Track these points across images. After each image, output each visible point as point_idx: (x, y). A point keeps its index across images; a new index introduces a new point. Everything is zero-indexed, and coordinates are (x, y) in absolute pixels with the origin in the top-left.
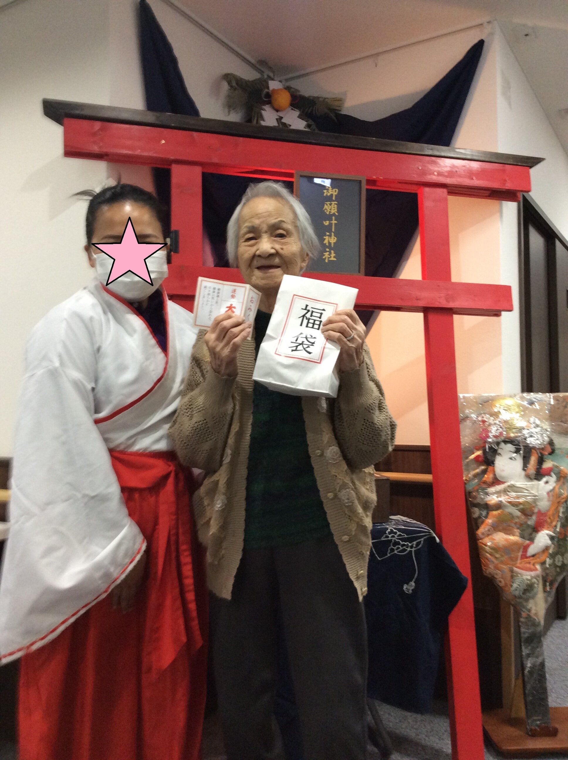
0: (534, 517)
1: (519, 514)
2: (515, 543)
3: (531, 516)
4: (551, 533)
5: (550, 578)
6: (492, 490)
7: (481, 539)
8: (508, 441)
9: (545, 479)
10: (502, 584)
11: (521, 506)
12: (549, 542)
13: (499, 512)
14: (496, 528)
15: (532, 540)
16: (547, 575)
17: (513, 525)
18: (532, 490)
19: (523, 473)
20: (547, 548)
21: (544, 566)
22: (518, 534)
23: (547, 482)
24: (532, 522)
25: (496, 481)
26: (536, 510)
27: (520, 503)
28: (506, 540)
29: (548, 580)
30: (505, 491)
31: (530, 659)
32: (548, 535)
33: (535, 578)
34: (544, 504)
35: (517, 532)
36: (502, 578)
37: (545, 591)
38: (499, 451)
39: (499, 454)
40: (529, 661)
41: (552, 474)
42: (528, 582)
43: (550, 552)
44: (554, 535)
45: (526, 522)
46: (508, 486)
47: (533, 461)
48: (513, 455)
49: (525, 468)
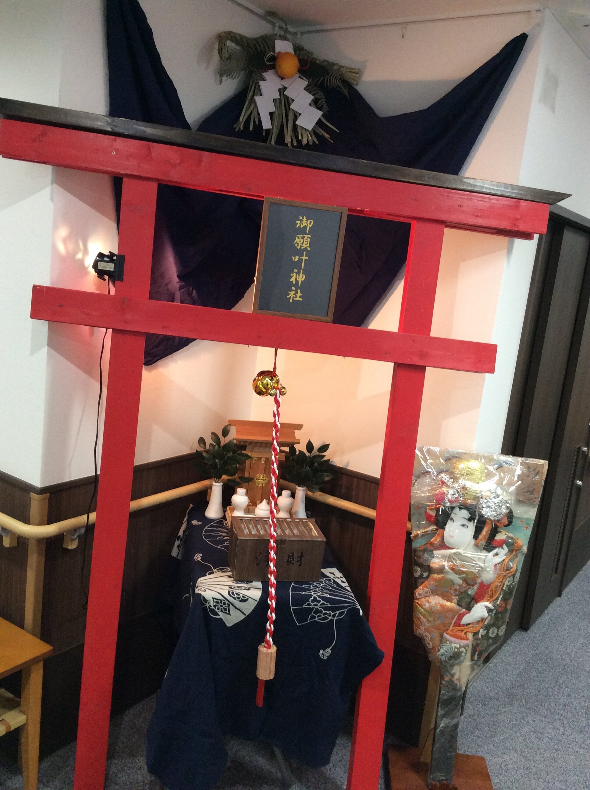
0: (476, 588)
1: (460, 582)
2: (450, 610)
3: (473, 585)
4: (490, 606)
5: (479, 648)
6: (436, 553)
7: (418, 599)
8: (463, 506)
9: (495, 551)
10: (430, 646)
11: (464, 575)
12: (486, 614)
13: (441, 576)
14: (434, 592)
15: (469, 609)
16: (478, 645)
17: (452, 591)
18: (478, 561)
19: (473, 541)
20: (483, 620)
21: (476, 636)
22: (455, 601)
23: (497, 554)
24: (472, 592)
25: (443, 546)
26: (479, 581)
27: (463, 572)
28: (442, 606)
29: (478, 650)
30: (449, 558)
31: (444, 719)
32: (486, 607)
33: (465, 648)
34: (489, 576)
35: (455, 599)
36: (431, 641)
37: (472, 659)
38: (452, 516)
39: (452, 519)
40: (443, 722)
41: (504, 546)
42: (456, 650)
43: (486, 623)
44: (493, 608)
45: (466, 591)
46: (454, 553)
47: (486, 531)
48: (466, 522)
49: (476, 537)
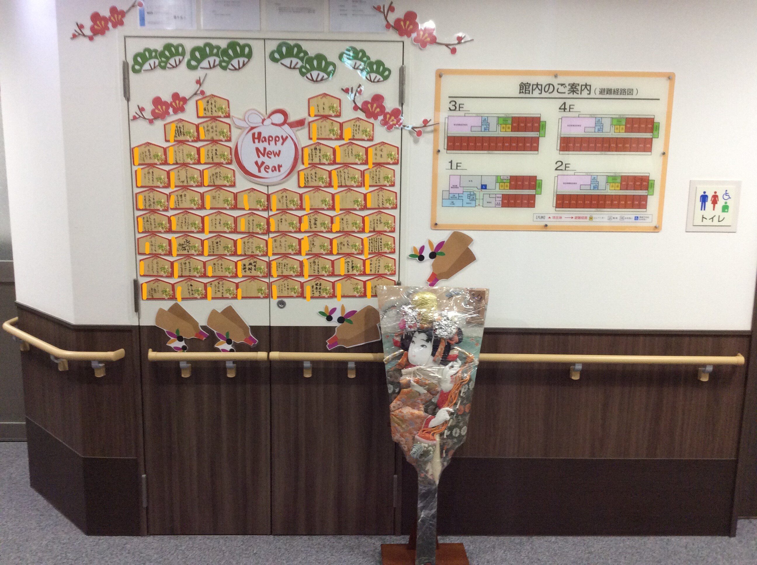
0: (438, 396)
1: (426, 392)
2: (419, 417)
3: (435, 394)
4: (451, 410)
5: (446, 447)
6: (404, 371)
7: (393, 411)
8: (421, 330)
9: (450, 364)
10: (406, 449)
11: (428, 387)
12: (448, 417)
13: (408, 389)
14: (405, 404)
15: (434, 414)
16: (444, 444)
17: (419, 401)
18: (437, 374)
19: (432, 358)
20: (446, 422)
21: (443, 436)
22: (423, 409)
23: (452, 367)
24: (435, 400)
25: (408, 364)
26: (440, 390)
27: (426, 384)
28: (412, 414)
29: (445, 448)
30: (414, 374)
31: (424, 510)
32: (448, 411)
33: (432, 447)
34: (447, 386)
35: (422, 407)
36: (406, 444)
37: (441, 456)
38: (414, 339)
39: (413, 342)
40: (423, 513)
41: (458, 359)
42: (425, 449)
43: (449, 425)
44: (453, 411)
45: (431, 400)
46: (417, 369)
47: (441, 349)
48: (424, 343)
49: (433, 354)
